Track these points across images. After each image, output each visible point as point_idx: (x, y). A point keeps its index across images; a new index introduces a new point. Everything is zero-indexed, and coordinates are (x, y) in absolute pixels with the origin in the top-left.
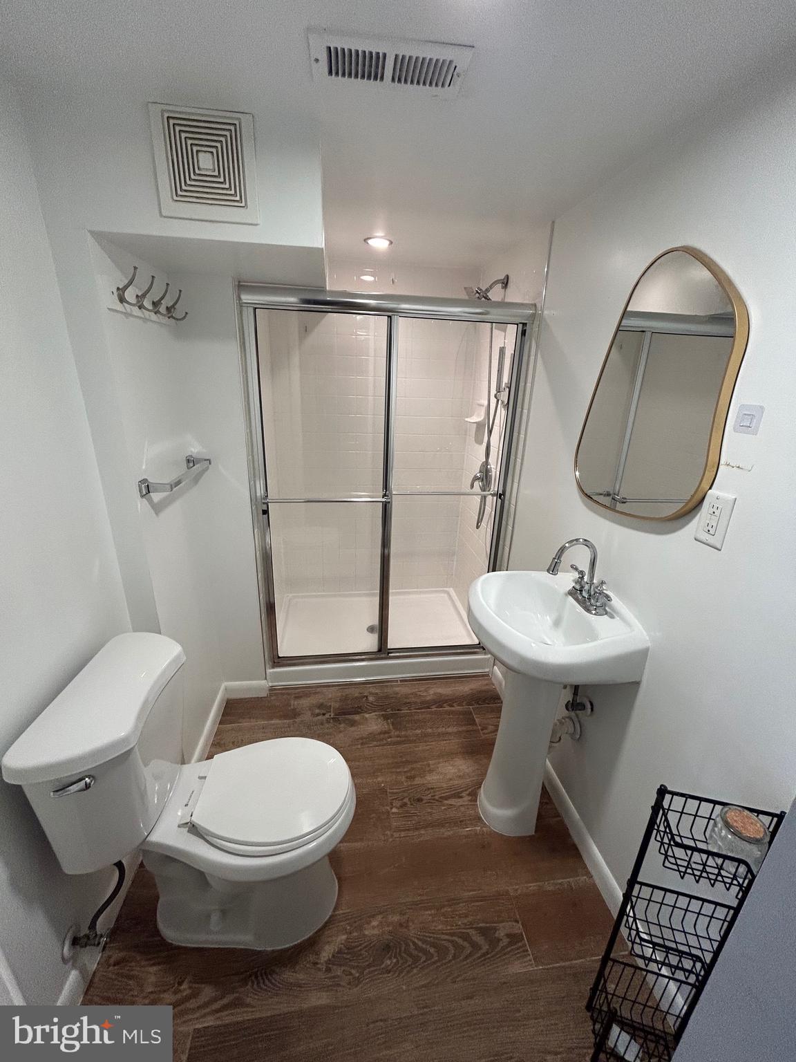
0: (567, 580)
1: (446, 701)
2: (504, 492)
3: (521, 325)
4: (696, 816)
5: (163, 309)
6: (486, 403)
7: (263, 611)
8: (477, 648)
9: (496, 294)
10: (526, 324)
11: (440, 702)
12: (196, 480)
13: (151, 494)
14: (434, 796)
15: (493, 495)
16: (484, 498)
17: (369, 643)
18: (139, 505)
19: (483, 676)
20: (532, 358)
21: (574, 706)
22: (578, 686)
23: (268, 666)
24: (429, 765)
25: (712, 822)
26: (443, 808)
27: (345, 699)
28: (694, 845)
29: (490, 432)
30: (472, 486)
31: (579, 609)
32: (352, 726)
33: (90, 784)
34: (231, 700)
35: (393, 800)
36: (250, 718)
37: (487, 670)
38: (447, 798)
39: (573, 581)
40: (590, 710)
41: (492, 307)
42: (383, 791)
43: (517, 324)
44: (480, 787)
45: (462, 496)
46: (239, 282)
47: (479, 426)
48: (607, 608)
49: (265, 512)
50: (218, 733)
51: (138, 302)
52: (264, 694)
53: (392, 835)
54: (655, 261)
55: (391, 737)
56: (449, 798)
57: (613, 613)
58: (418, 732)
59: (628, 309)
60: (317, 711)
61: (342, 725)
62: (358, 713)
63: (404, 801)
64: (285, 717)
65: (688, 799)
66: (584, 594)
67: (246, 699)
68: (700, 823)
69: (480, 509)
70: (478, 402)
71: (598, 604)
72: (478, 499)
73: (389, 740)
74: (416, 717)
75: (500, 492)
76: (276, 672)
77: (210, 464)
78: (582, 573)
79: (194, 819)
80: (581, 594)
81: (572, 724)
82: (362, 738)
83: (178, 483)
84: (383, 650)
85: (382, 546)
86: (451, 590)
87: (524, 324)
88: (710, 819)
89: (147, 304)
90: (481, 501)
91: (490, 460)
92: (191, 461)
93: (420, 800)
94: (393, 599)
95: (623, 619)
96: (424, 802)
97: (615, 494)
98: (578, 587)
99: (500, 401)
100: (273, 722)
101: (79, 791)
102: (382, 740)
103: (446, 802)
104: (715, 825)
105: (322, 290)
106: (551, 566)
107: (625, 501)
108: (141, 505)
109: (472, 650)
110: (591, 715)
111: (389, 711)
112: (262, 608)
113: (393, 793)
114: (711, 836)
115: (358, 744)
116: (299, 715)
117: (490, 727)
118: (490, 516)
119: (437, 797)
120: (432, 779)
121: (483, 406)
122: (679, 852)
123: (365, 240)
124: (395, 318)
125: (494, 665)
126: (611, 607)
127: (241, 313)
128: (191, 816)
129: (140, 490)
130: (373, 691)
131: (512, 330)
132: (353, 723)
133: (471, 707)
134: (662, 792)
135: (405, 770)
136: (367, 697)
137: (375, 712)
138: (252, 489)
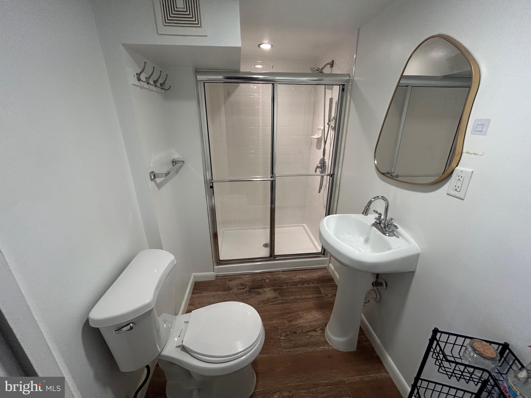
0: (372, 218)
1: (305, 282)
2: (333, 174)
3: (342, 85)
4: (454, 344)
5: (158, 85)
6: (322, 128)
7: (211, 237)
8: (321, 254)
9: (327, 70)
10: (344, 85)
11: (303, 282)
12: (177, 172)
13: (156, 179)
14: (302, 330)
15: (328, 175)
16: (322, 177)
17: (265, 252)
18: (150, 185)
19: (324, 268)
20: (348, 102)
21: (377, 284)
22: (379, 274)
23: (215, 265)
24: (298, 315)
25: (464, 348)
26: (307, 337)
27: (254, 281)
28: (454, 360)
29: (325, 142)
30: (316, 171)
31: (379, 233)
32: (258, 294)
33: (133, 327)
34: (196, 282)
35: (282, 332)
36: (207, 291)
37: (326, 265)
38: (309, 332)
39: (375, 219)
40: (385, 286)
41: (324, 77)
42: (276, 328)
43: (340, 85)
44: (326, 326)
45: (309, 177)
46: (196, 69)
47: (319, 140)
48: (394, 233)
49: (212, 187)
50: (191, 299)
51: (147, 80)
52: (213, 279)
53: (282, 351)
54: (421, 44)
55: (278, 300)
56: (311, 331)
57: (398, 235)
58: (292, 297)
59: (404, 74)
60: (240, 287)
61: (253, 294)
62: (261, 288)
63: (287, 333)
64: (224, 290)
65: (450, 335)
66: (382, 225)
67: (204, 281)
68: (457, 348)
69: (321, 183)
70: (318, 127)
71: (390, 230)
72: (319, 178)
73: (278, 302)
74: (290, 290)
75: (332, 173)
76: (219, 268)
77: (184, 163)
78: (380, 214)
79: (184, 343)
80: (380, 225)
81: (375, 294)
82: (264, 301)
83: (169, 173)
84: (272, 256)
85: (270, 204)
86: (305, 225)
87: (343, 85)
88: (462, 346)
89: (151, 82)
90: (321, 179)
91: (325, 158)
92: (174, 162)
93: (295, 333)
94: (277, 230)
95: (404, 238)
96: (297, 333)
97: (392, 173)
98: (378, 222)
99: (330, 126)
100: (218, 293)
101: (128, 330)
102: (274, 302)
103: (309, 333)
104: (466, 349)
105: (238, 72)
106: (364, 210)
107: (397, 176)
108: (151, 184)
109: (318, 255)
110: (386, 289)
111: (277, 287)
112: (211, 236)
113: (281, 329)
114: (464, 356)
115: (261, 304)
116: (231, 289)
117: (329, 295)
118: (326, 186)
119: (304, 331)
120: (300, 322)
121: (321, 129)
122: (446, 364)
123: (259, 46)
124: (275, 85)
125: (329, 263)
126: (397, 232)
127: (197, 86)
128: (182, 342)
129: (151, 177)
130: (269, 277)
131: (336, 89)
132: (259, 293)
133: (318, 285)
134: (436, 331)
135: (287, 317)
136: (265, 280)
137: (269, 287)
138: (205, 176)
